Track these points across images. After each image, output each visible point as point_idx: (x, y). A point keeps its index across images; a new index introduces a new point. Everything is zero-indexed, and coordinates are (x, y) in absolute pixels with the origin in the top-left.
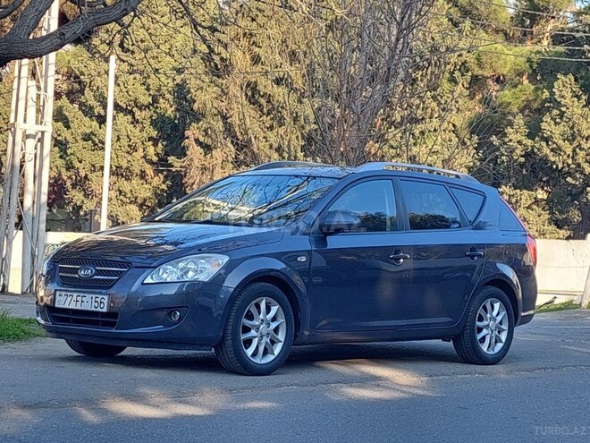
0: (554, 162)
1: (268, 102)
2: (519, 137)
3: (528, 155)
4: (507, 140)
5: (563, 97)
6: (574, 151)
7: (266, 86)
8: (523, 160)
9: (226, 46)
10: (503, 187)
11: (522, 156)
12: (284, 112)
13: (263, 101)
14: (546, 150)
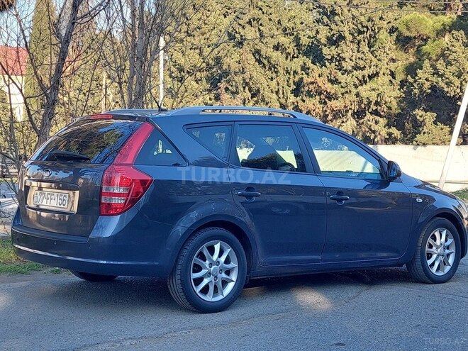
0: (448, 92)
1: (268, 62)
2: (427, 76)
3: (433, 88)
4: (417, 78)
5: (453, 46)
6: (461, 84)
7: (267, 51)
8: (429, 91)
9: (243, 28)
10: (417, 110)
11: (429, 89)
12: (279, 68)
13: (265, 62)
14: (442, 84)
